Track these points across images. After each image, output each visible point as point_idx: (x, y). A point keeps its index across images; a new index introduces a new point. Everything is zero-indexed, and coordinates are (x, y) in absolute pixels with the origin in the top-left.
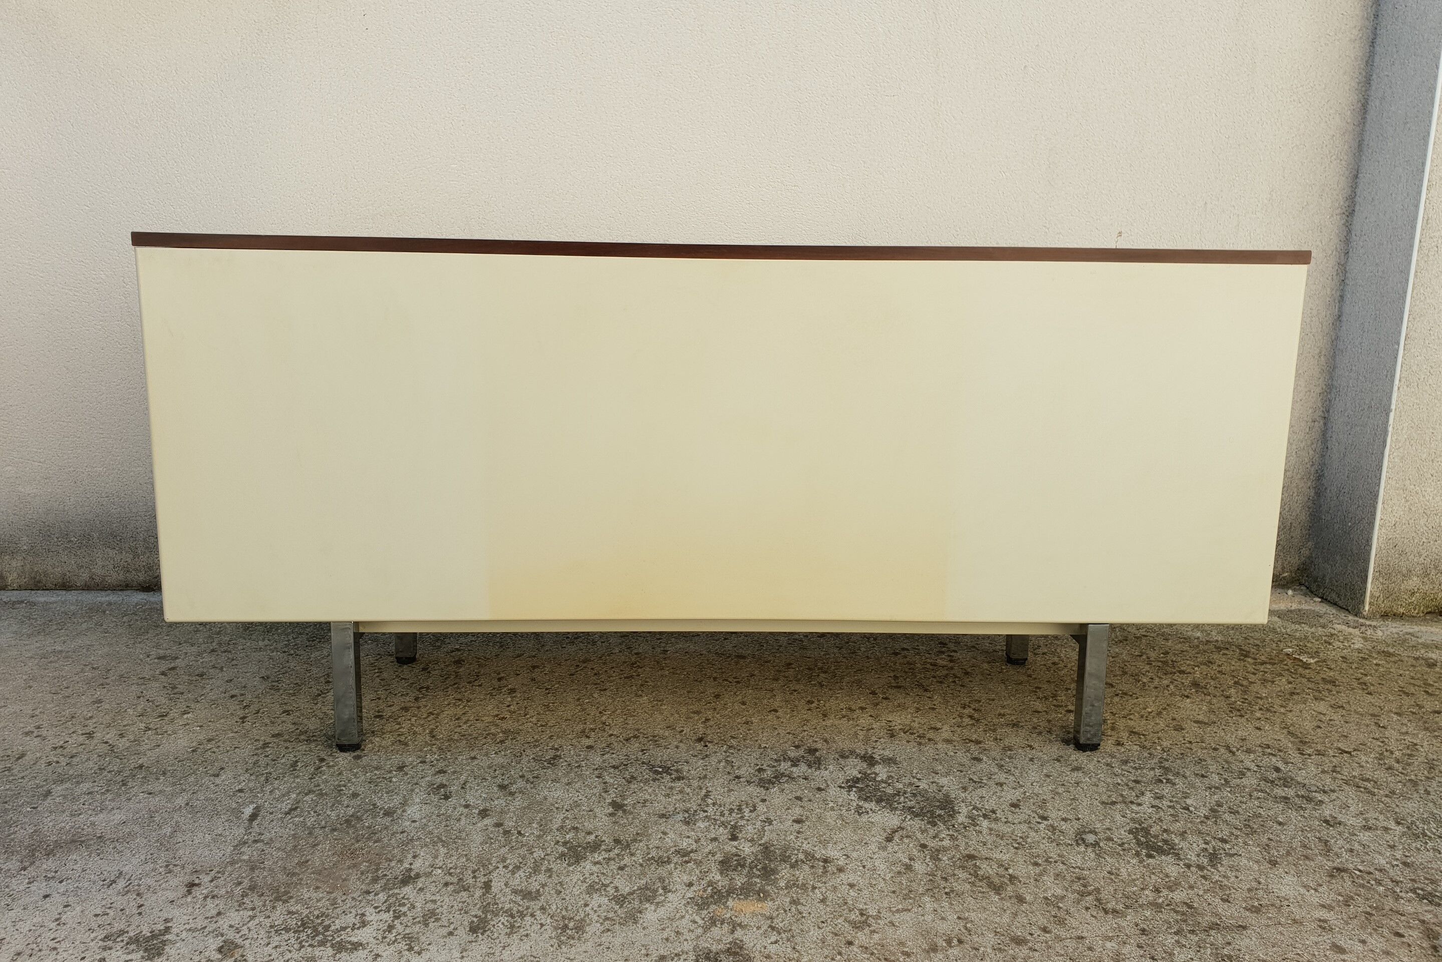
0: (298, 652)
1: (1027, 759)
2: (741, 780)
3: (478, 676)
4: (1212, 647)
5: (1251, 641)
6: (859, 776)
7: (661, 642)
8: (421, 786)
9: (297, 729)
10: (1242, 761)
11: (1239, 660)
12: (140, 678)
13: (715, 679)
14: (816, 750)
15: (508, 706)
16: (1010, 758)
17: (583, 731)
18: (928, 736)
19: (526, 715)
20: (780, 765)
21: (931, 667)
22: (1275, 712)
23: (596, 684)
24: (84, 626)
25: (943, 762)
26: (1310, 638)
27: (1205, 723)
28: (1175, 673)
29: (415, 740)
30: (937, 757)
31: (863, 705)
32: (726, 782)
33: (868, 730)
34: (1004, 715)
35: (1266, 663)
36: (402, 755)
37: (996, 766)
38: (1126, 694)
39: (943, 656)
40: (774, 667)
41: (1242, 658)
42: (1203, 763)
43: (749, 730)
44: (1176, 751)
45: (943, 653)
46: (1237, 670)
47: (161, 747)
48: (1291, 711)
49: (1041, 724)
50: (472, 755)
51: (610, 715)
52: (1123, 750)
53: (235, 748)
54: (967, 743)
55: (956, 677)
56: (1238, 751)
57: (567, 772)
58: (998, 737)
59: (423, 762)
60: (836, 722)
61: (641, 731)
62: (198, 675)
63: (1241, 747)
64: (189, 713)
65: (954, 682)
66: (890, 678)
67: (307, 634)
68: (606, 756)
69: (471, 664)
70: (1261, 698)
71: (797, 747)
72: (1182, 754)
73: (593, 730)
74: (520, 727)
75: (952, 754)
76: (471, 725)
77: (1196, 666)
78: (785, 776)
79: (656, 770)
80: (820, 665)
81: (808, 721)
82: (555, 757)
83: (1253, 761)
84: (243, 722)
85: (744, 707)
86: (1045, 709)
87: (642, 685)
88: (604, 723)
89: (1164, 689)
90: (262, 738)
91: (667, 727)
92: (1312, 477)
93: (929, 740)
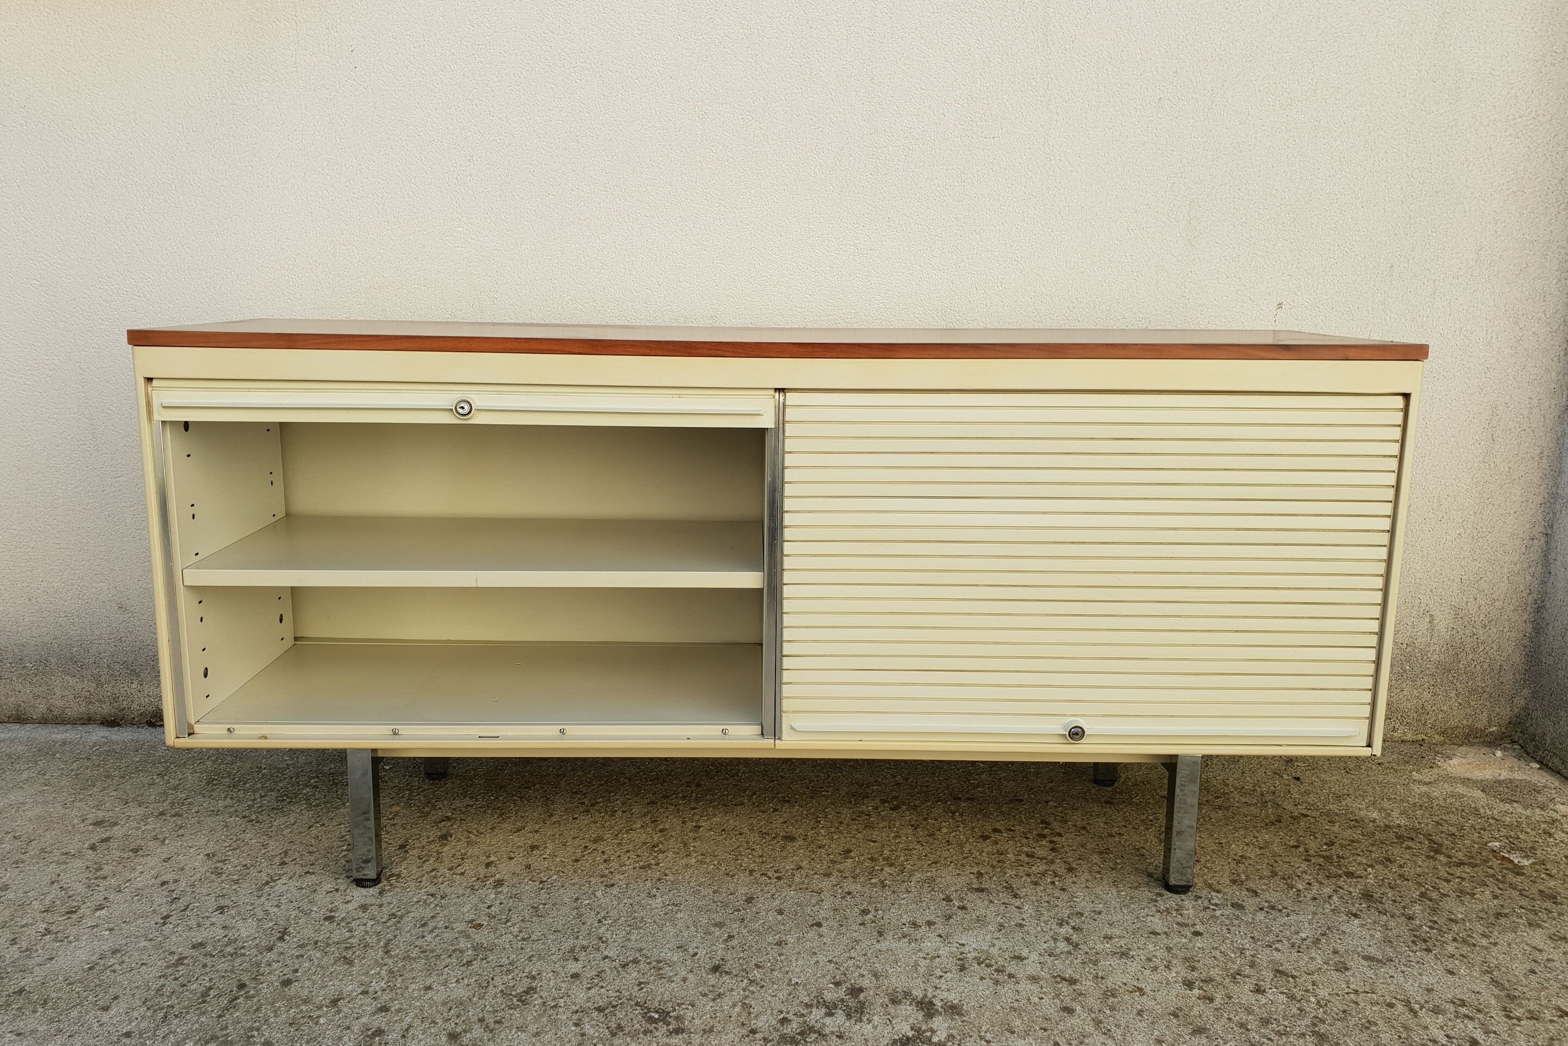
0: (260, 817)
1: (1135, 1012)
2: (757, 1035)
3: (463, 859)
4: (1391, 835)
5: (1445, 829)
6: (910, 1034)
7: (695, 813)
8: (353, 1032)
9: (225, 936)
10: (1426, 1028)
11: (1428, 857)
12: (63, 854)
13: (751, 872)
14: (861, 990)
15: (489, 907)
16: (1112, 1009)
17: (572, 950)
18: (1009, 970)
19: (508, 921)
20: (811, 1012)
21: (1027, 859)
22: (1474, 945)
23: (602, 876)
24: (25, 775)
25: (1023, 1014)
26: (1524, 825)
27: (1378, 961)
28: (1341, 876)
29: (364, 958)
30: (1016, 1005)
31: (932, 918)
32: (737, 1040)
33: (933, 958)
34: (1111, 938)
35: (1464, 864)
36: (342, 980)
37: (1092, 1023)
38: (1273, 908)
39: (1044, 843)
40: (828, 855)
41: (1432, 854)
42: (1373, 1028)
43: (780, 955)
44: (1337, 1005)
45: (1043, 836)
46: (1425, 874)
47: (54, 961)
48: (1495, 944)
49: (1158, 954)
50: (428, 984)
51: (611, 925)
52: (1264, 1001)
53: (142, 964)
54: (1058, 982)
55: (1056, 875)
56: (1421, 1009)
57: (539, 1015)
58: (1100, 975)
59: (365, 993)
60: (895, 945)
61: (644, 952)
62: (132, 851)
63: (1427, 1002)
64: (103, 908)
65: (1053, 883)
66: (972, 876)
67: (279, 790)
68: (593, 991)
69: (460, 840)
70: (1455, 922)
71: (837, 984)
72: (1344, 1011)
73: (584, 948)
74: (496, 941)
75: (1037, 1000)
76: (437, 936)
77: (1369, 866)
78: (815, 1032)
79: (651, 1018)
80: (886, 853)
81: (857, 942)
82: (530, 990)
83: (1442, 1027)
84: (164, 924)
85: (780, 917)
86: (1166, 930)
87: (659, 880)
88: (600, 938)
89: (1325, 901)
90: (180, 950)
91: (678, 948)
93: (1011, 976)
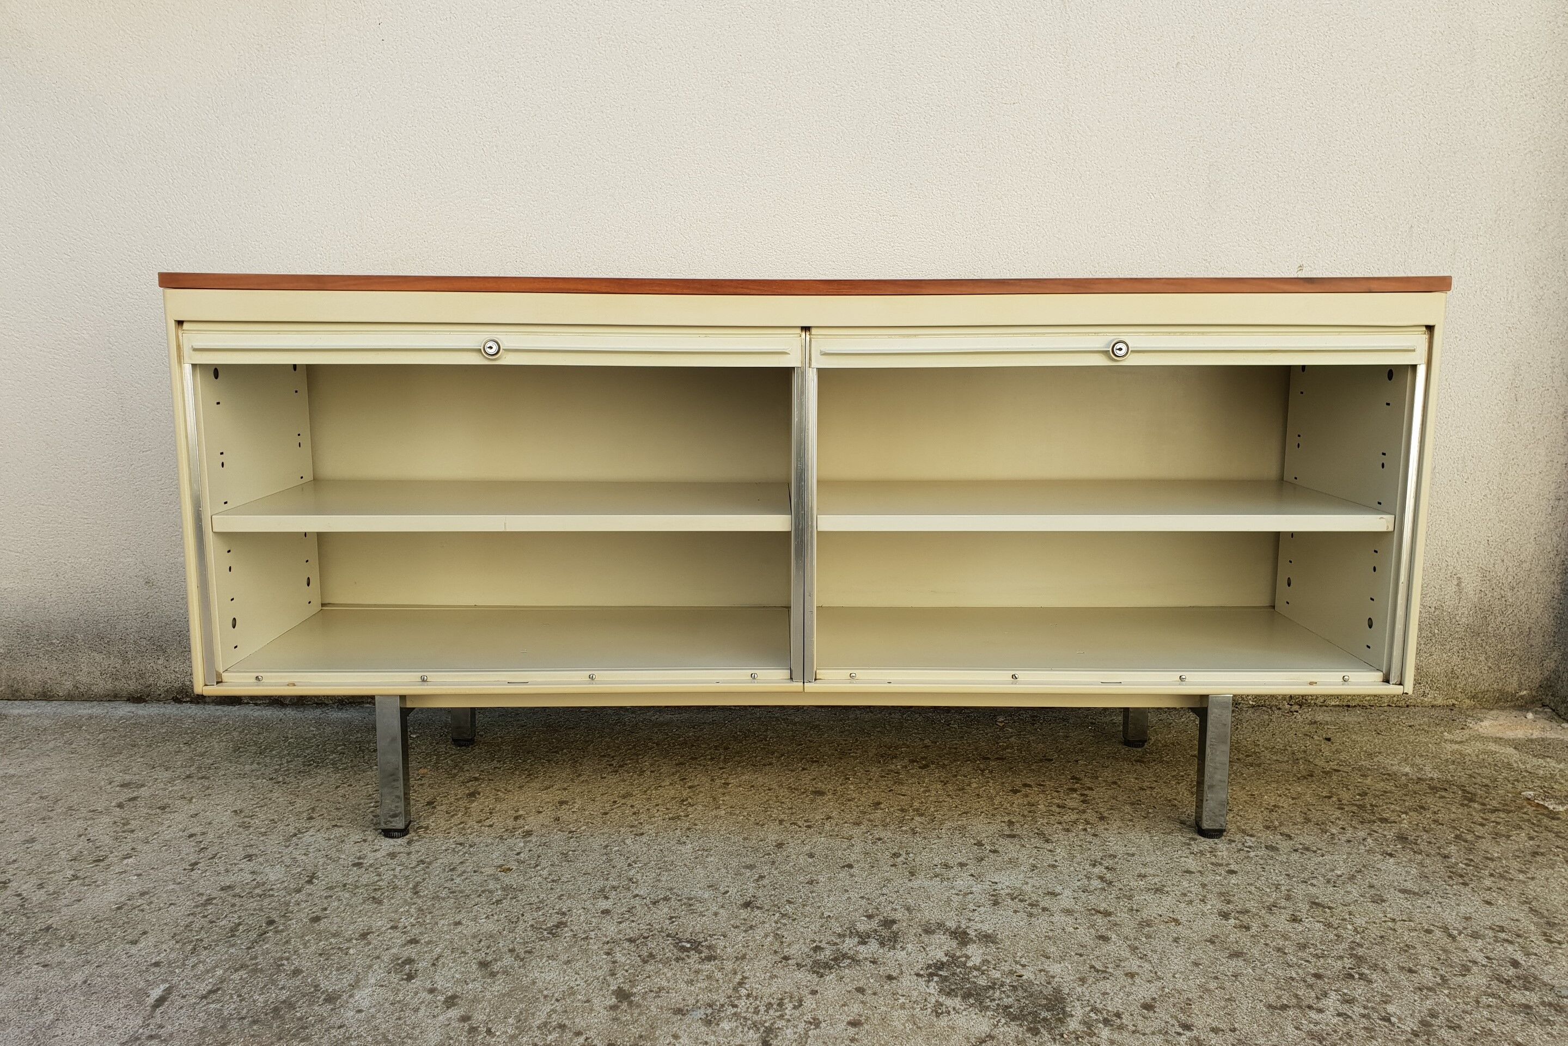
0: (287, 780)
1: (1171, 939)
2: (790, 962)
3: (491, 813)
4: (1424, 786)
5: (1478, 780)
6: (945, 959)
7: (723, 772)
8: (382, 961)
9: (254, 880)
10: (1466, 950)
11: (1462, 805)
12: (90, 811)
13: (781, 822)
14: (894, 922)
15: (518, 854)
16: (1148, 937)
17: (602, 890)
18: (1042, 904)
19: (537, 866)
20: (844, 941)
21: (1058, 810)
22: (1512, 880)
23: (632, 826)
24: (51, 745)
25: (1058, 942)
26: (1558, 777)
27: (1414, 893)
28: (1375, 822)
29: (392, 898)
30: (1051, 934)
31: (964, 860)
32: (770, 965)
33: (966, 894)
34: (1145, 876)
35: (1499, 810)
36: (371, 917)
37: (1128, 949)
38: (1307, 849)
39: (1075, 795)
40: (858, 807)
41: (1466, 802)
42: (1412, 951)
43: (811, 892)
44: (1374, 932)
45: (1075, 790)
46: (1459, 819)
47: (81, 903)
48: (1533, 879)
49: (1192, 889)
50: (457, 919)
51: (641, 868)
52: (1300, 929)
53: (171, 904)
54: (1092, 915)
55: (1088, 823)
56: (1460, 934)
57: (570, 946)
58: (1135, 907)
59: (394, 928)
60: (927, 883)
61: (675, 891)
62: (159, 808)
63: (1465, 928)
64: (131, 857)
65: (1085, 830)
66: (1003, 824)
67: (305, 756)
68: (623, 925)
69: (488, 797)
70: (1492, 860)
71: (870, 917)
72: (1382, 937)
73: (615, 888)
74: (526, 883)
75: (1071, 930)
76: (466, 879)
77: (1403, 813)
78: (849, 958)
79: (683, 947)
80: (916, 805)
81: (889, 881)
82: (560, 925)
83: (1481, 950)
84: (192, 870)
85: (811, 860)
86: (1201, 869)
87: (689, 829)
88: (631, 880)
89: (1360, 843)
90: (208, 892)
91: (709, 887)
92: (1556, 570)
93: (1044, 909)
